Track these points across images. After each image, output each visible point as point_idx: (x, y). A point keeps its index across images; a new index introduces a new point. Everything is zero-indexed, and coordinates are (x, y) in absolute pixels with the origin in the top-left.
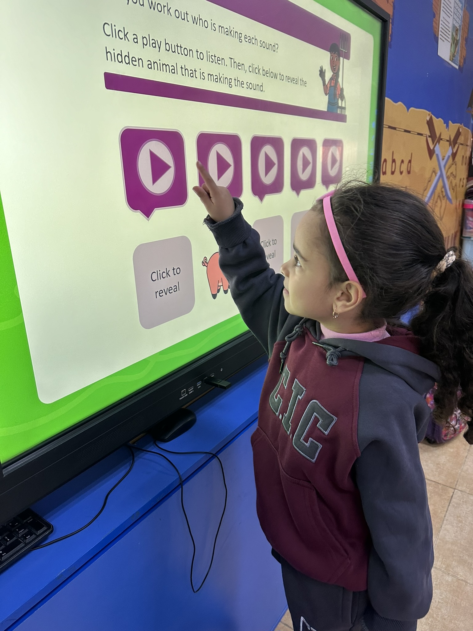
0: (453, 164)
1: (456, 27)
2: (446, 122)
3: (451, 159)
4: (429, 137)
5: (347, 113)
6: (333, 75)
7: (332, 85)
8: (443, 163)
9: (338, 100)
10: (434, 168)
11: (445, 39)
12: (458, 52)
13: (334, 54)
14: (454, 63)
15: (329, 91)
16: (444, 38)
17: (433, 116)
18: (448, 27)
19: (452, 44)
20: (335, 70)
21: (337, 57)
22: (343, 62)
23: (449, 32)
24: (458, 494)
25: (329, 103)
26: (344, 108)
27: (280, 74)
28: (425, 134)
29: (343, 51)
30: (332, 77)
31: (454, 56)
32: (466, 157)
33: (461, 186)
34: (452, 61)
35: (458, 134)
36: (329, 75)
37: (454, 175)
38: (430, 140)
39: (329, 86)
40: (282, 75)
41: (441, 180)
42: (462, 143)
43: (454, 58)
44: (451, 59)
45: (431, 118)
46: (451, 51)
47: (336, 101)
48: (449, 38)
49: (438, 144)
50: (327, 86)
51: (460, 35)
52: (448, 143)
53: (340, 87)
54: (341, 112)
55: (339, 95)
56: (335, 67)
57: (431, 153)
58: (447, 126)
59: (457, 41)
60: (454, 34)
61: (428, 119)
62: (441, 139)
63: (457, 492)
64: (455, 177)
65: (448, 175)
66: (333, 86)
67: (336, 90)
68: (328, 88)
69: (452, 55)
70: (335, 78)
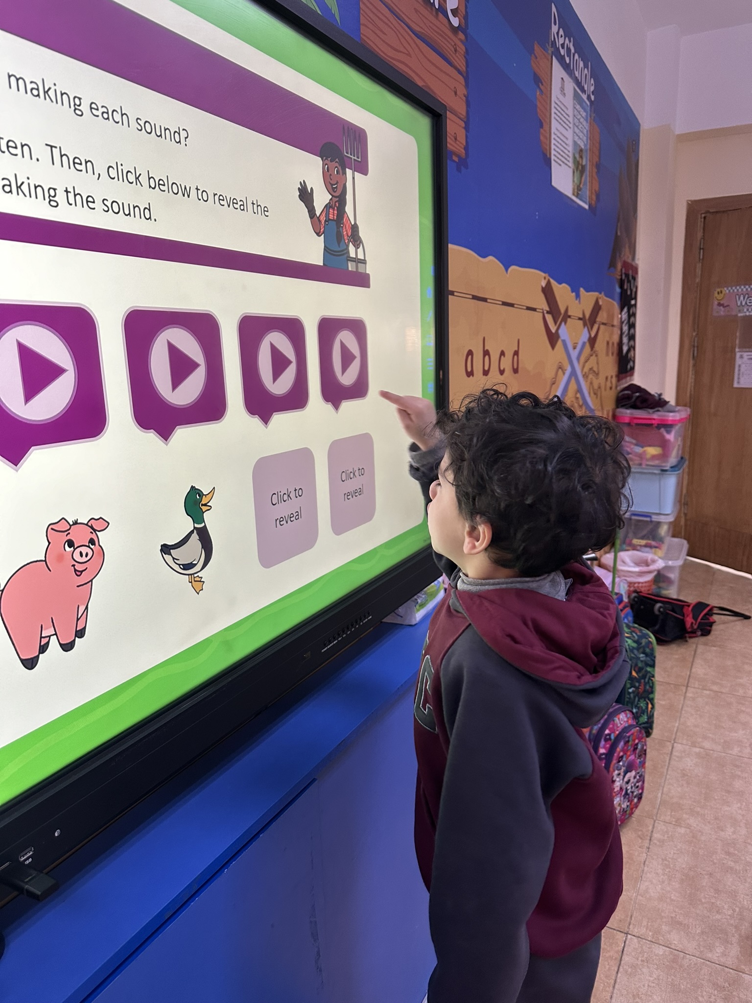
0: (592, 355)
1: (580, 146)
2: (575, 290)
3: (588, 346)
4: (548, 312)
5: (369, 269)
6: (331, 199)
7: (331, 217)
8: (574, 354)
9: (348, 246)
10: (560, 363)
11: (563, 162)
12: (585, 184)
13: (331, 161)
14: (581, 200)
15: (324, 227)
16: (560, 160)
17: (552, 281)
18: (566, 144)
19: (575, 171)
20: (335, 192)
21: (340, 168)
22: (354, 178)
23: (569, 151)
24: (633, 942)
25: (326, 249)
26: (364, 262)
27: (197, 189)
28: (539, 309)
29: (351, 158)
30: (329, 203)
31: (579, 188)
32: (613, 344)
33: (608, 388)
34: (577, 197)
35: (597, 308)
36: (322, 198)
37: (594, 371)
38: (549, 318)
39: (323, 219)
40: (203, 191)
41: (573, 381)
42: (605, 321)
43: (579, 192)
44: (576, 194)
45: (549, 283)
46: (574, 181)
47: (343, 247)
48: (568, 161)
49: (563, 323)
50: (318, 218)
51: (587, 158)
52: (581, 322)
53: (351, 223)
54: (357, 267)
55: (348, 236)
56: (334, 186)
57: (553, 338)
58: (578, 296)
59: (583, 167)
60: (577, 156)
61: (544, 284)
62: (569, 317)
63: (631, 938)
64: (597, 374)
65: (586, 373)
66: (333, 220)
67: (342, 227)
68: (323, 222)
69: (576, 187)
70: (337, 205)
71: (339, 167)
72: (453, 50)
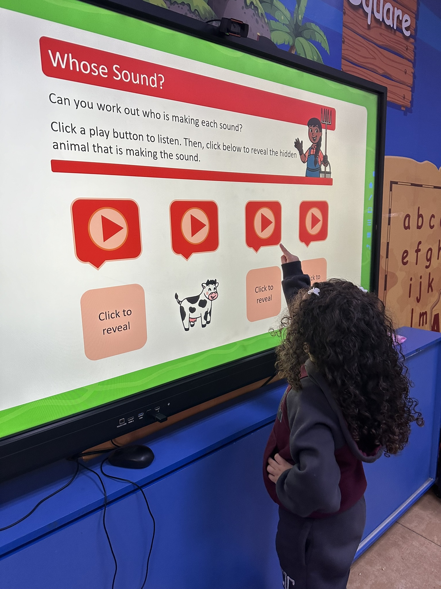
7: (312, 153)
9: (320, 166)
13: (313, 127)
15: (308, 158)
20: (315, 141)
25: (308, 169)
26: (330, 173)
27: (244, 148)
29: (326, 124)
30: (312, 146)
39: (307, 155)
40: (247, 148)
47: (317, 166)
50: (305, 155)
54: (325, 176)
55: (321, 161)
56: (314, 138)
66: (313, 155)
67: (318, 157)
70: (316, 147)
71: (318, 129)
72: (405, 49)
